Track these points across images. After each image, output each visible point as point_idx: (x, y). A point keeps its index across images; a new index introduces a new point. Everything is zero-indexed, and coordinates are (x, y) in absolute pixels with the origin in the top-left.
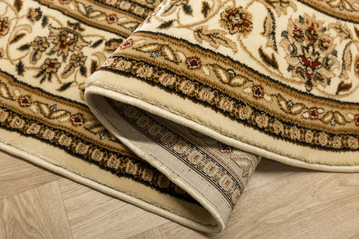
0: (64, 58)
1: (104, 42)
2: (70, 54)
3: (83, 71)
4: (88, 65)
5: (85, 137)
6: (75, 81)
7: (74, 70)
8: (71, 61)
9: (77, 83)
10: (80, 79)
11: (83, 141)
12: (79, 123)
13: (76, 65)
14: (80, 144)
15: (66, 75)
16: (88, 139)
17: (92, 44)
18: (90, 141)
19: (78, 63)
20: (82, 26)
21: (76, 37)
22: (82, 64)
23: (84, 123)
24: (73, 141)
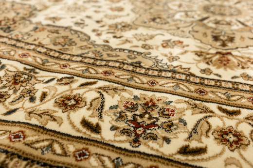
0: (15, 91)
1: (56, 79)
2: (22, 88)
3: (32, 99)
4: (38, 95)
5: (23, 153)
6: (23, 107)
7: (23, 99)
8: (22, 94)
9: (24, 108)
10: (28, 105)
11: (19, 157)
12: (18, 139)
13: (25, 96)
14: (16, 159)
15: (14, 103)
16: (27, 154)
17: (44, 81)
18: (29, 157)
19: (28, 94)
20: (37, 70)
21: (30, 78)
22: (32, 94)
23: (24, 138)
24: (7, 157)
